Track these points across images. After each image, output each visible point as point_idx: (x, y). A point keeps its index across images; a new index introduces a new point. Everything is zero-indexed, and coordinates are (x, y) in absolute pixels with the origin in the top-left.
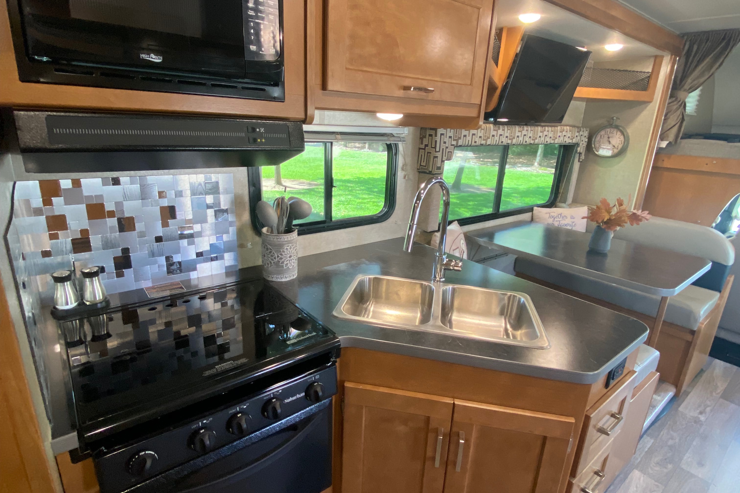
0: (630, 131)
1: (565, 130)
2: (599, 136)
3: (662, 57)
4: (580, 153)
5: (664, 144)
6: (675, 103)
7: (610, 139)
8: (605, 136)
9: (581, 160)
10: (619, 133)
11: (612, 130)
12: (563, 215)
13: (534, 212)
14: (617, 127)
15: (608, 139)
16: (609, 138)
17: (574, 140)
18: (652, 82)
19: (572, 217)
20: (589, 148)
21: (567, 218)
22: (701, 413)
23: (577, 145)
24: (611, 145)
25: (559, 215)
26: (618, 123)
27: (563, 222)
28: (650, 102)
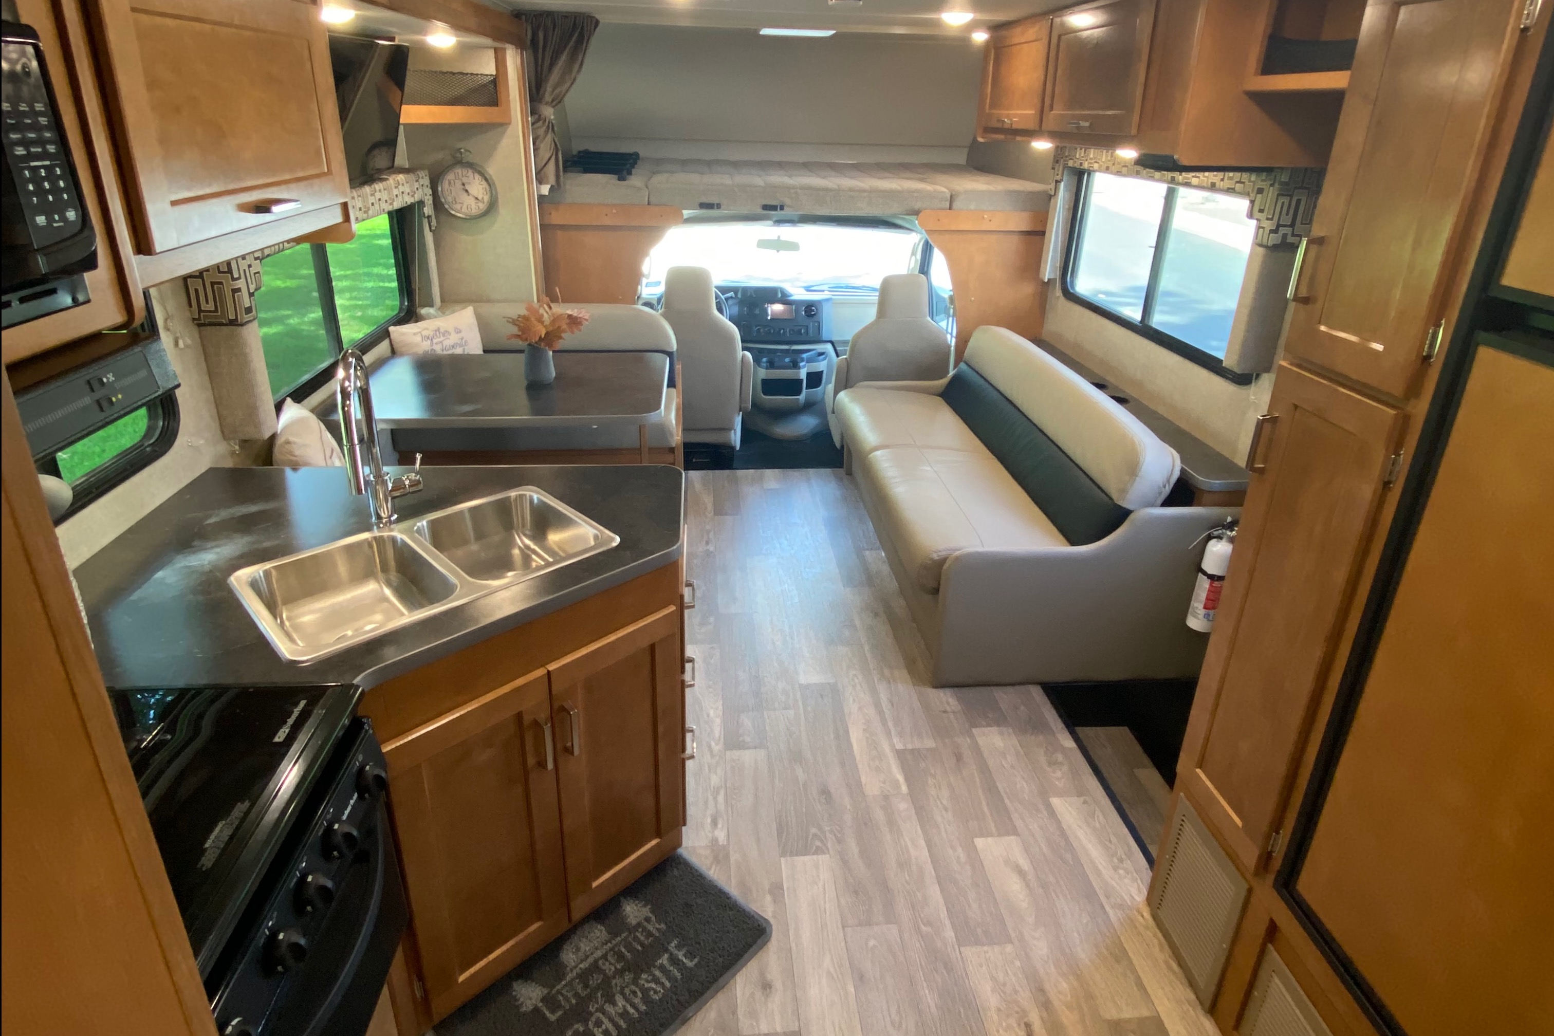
0: (492, 170)
1: (401, 183)
2: (447, 182)
3: (504, 50)
4: (429, 217)
5: (545, 190)
6: (541, 123)
7: (467, 187)
8: (456, 181)
9: (433, 228)
10: (477, 176)
11: (465, 171)
12: (442, 330)
13: (392, 336)
14: (470, 165)
15: (463, 187)
16: (463, 184)
17: (416, 196)
18: (501, 88)
19: (458, 331)
20: (438, 205)
21: (449, 333)
22: (707, 543)
23: (421, 203)
24: (470, 197)
25: (436, 331)
26: (469, 158)
27: (448, 343)
28: (509, 124)
